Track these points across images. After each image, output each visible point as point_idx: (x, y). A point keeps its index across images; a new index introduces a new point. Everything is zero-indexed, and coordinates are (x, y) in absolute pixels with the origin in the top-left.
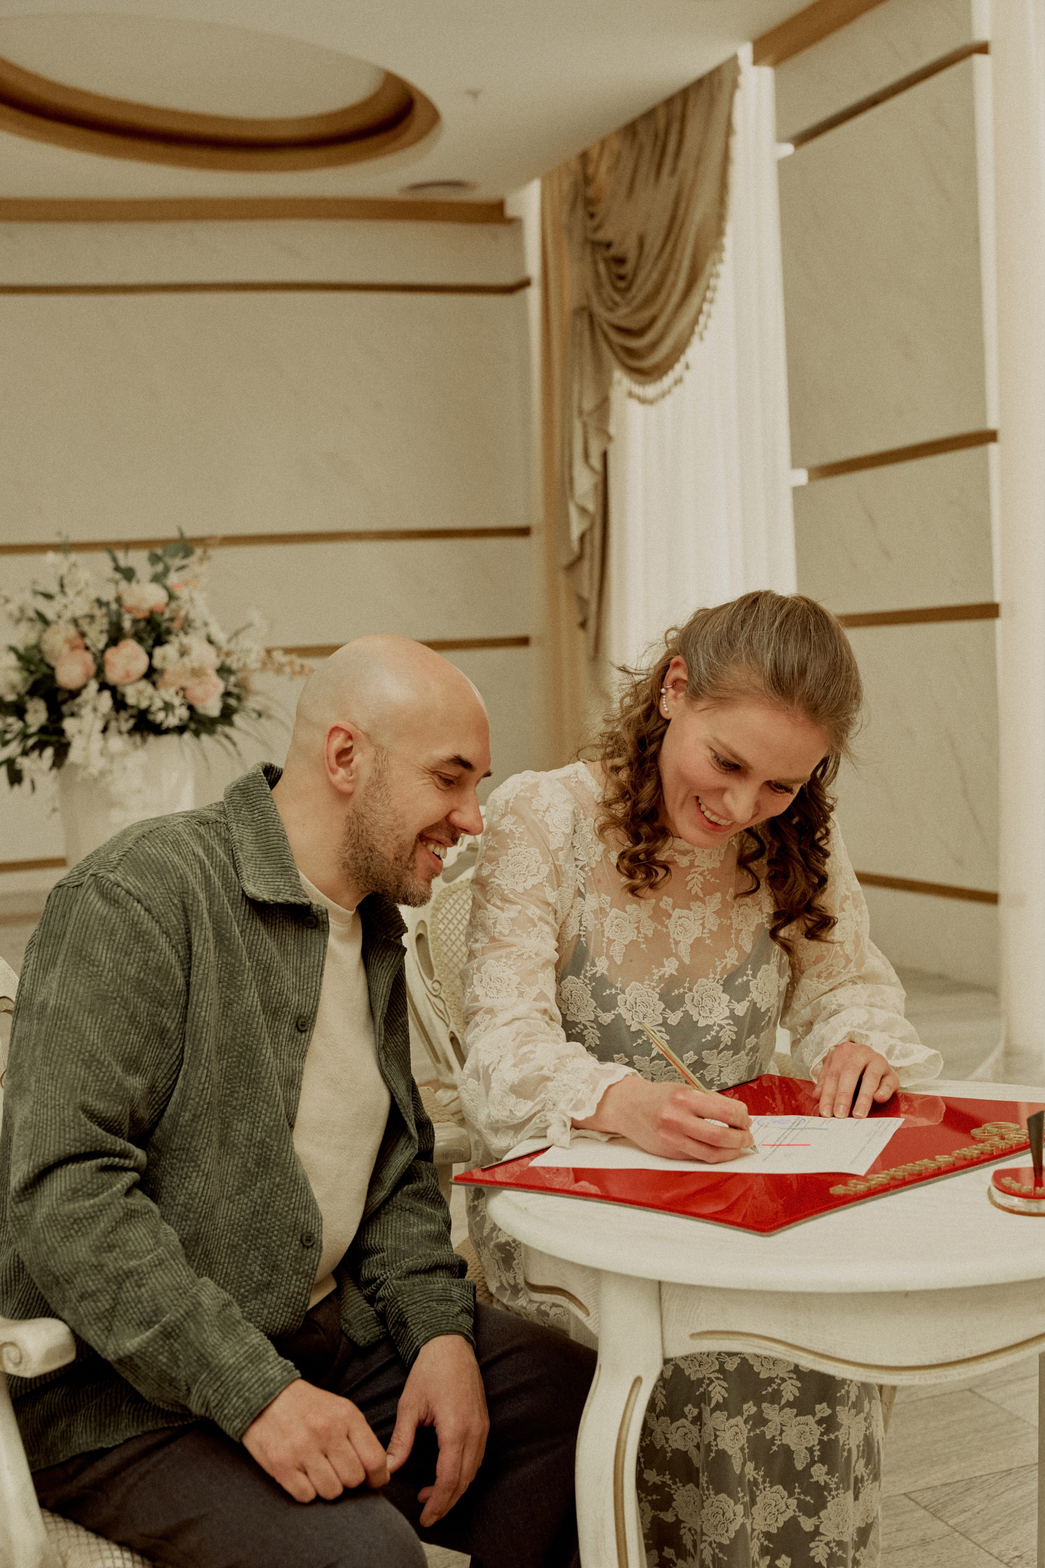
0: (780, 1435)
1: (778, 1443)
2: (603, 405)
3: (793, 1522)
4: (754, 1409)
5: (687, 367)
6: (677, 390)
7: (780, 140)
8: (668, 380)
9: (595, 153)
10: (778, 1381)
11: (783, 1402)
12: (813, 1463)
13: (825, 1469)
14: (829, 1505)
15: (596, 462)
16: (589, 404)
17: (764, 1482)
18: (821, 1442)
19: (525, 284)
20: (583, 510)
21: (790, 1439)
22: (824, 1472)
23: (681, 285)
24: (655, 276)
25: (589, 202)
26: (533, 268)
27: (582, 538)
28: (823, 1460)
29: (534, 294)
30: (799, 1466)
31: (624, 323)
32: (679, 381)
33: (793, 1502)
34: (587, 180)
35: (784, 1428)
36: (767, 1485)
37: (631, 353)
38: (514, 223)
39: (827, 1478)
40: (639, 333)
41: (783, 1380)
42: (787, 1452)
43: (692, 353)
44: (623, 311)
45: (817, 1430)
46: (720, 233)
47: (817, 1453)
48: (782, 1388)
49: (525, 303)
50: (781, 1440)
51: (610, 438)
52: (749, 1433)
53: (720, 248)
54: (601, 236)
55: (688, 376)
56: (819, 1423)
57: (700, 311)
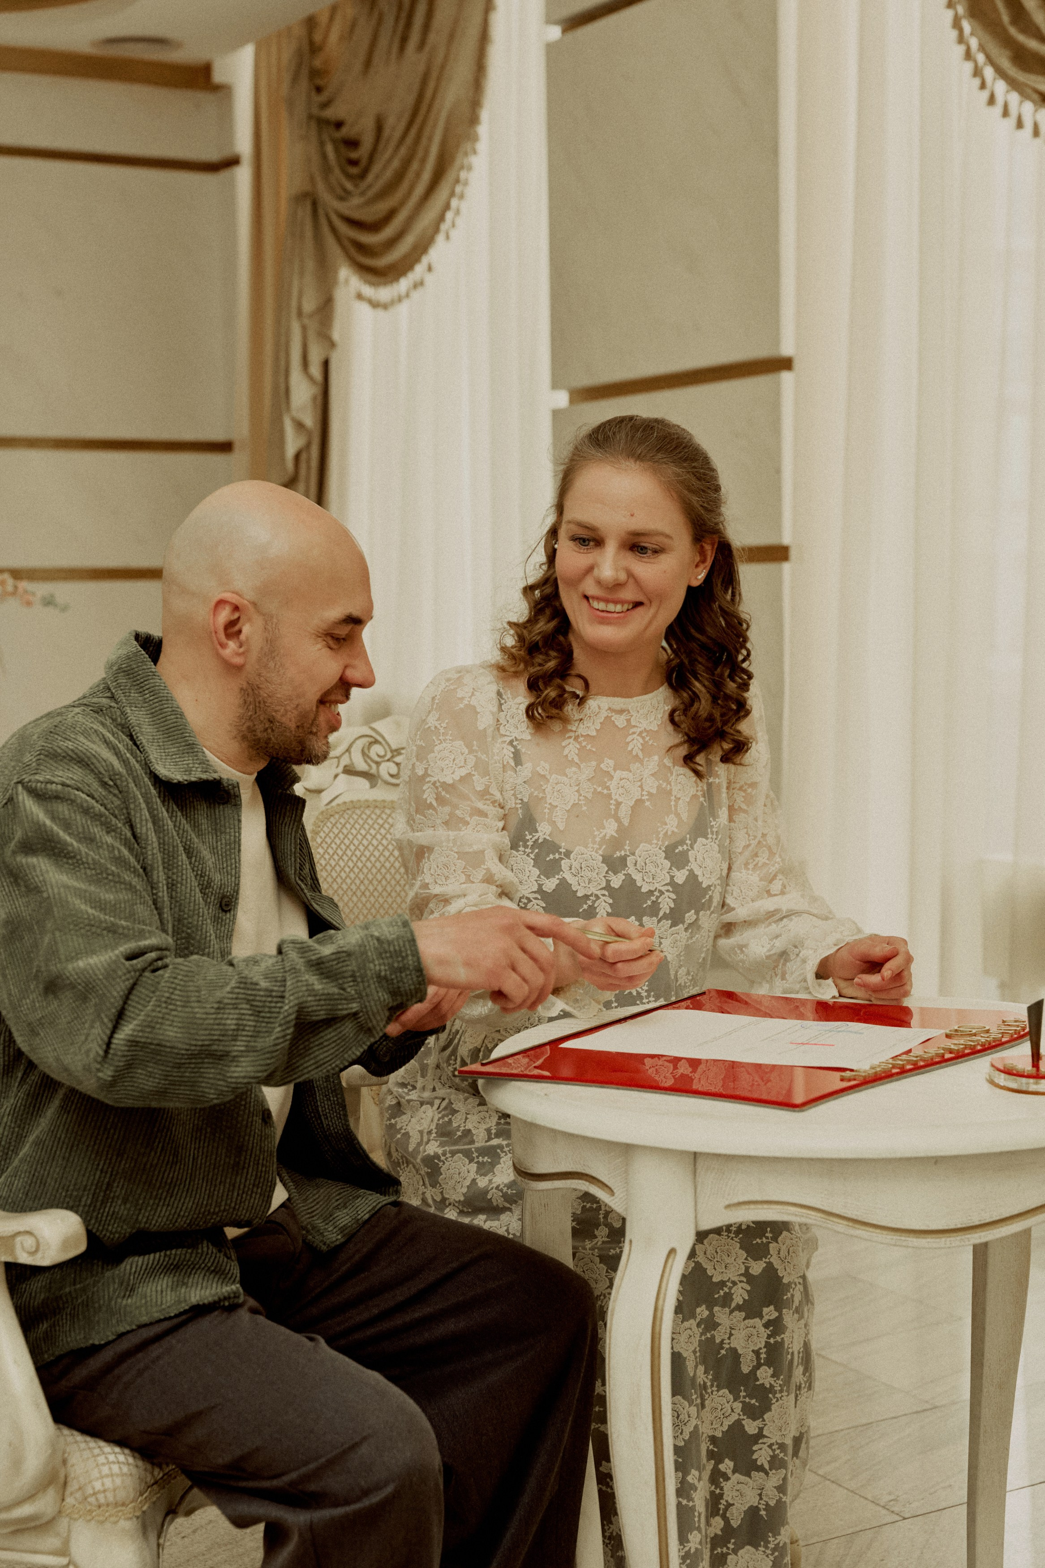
0: (729, 1338)
1: (727, 1346)
2: (326, 306)
3: (737, 1425)
4: (706, 1313)
5: (430, 269)
6: (416, 295)
7: (549, 21)
8: (404, 284)
9: (324, 19)
10: (729, 1284)
11: (733, 1305)
12: (759, 1366)
13: (770, 1371)
14: (773, 1407)
15: (316, 371)
16: (309, 305)
17: (712, 1386)
18: (767, 1344)
19: (233, 162)
20: (299, 425)
21: (738, 1342)
22: (769, 1375)
23: (427, 176)
24: (396, 164)
25: (314, 74)
26: (243, 144)
27: (297, 457)
28: (769, 1363)
29: (243, 175)
30: (745, 1369)
31: (356, 215)
32: (419, 284)
33: (738, 1406)
34: (314, 49)
35: (733, 1332)
36: (715, 1389)
37: (361, 248)
38: (222, 91)
39: (772, 1381)
40: (374, 227)
41: (735, 1283)
42: (735, 1355)
43: (438, 253)
44: (356, 201)
45: (764, 1333)
46: (474, 120)
47: (763, 1356)
48: (733, 1291)
49: (231, 185)
50: (729, 1344)
51: (332, 345)
52: (701, 1336)
53: (475, 138)
54: (330, 113)
55: (429, 279)
56: (766, 1326)
57: (447, 207)
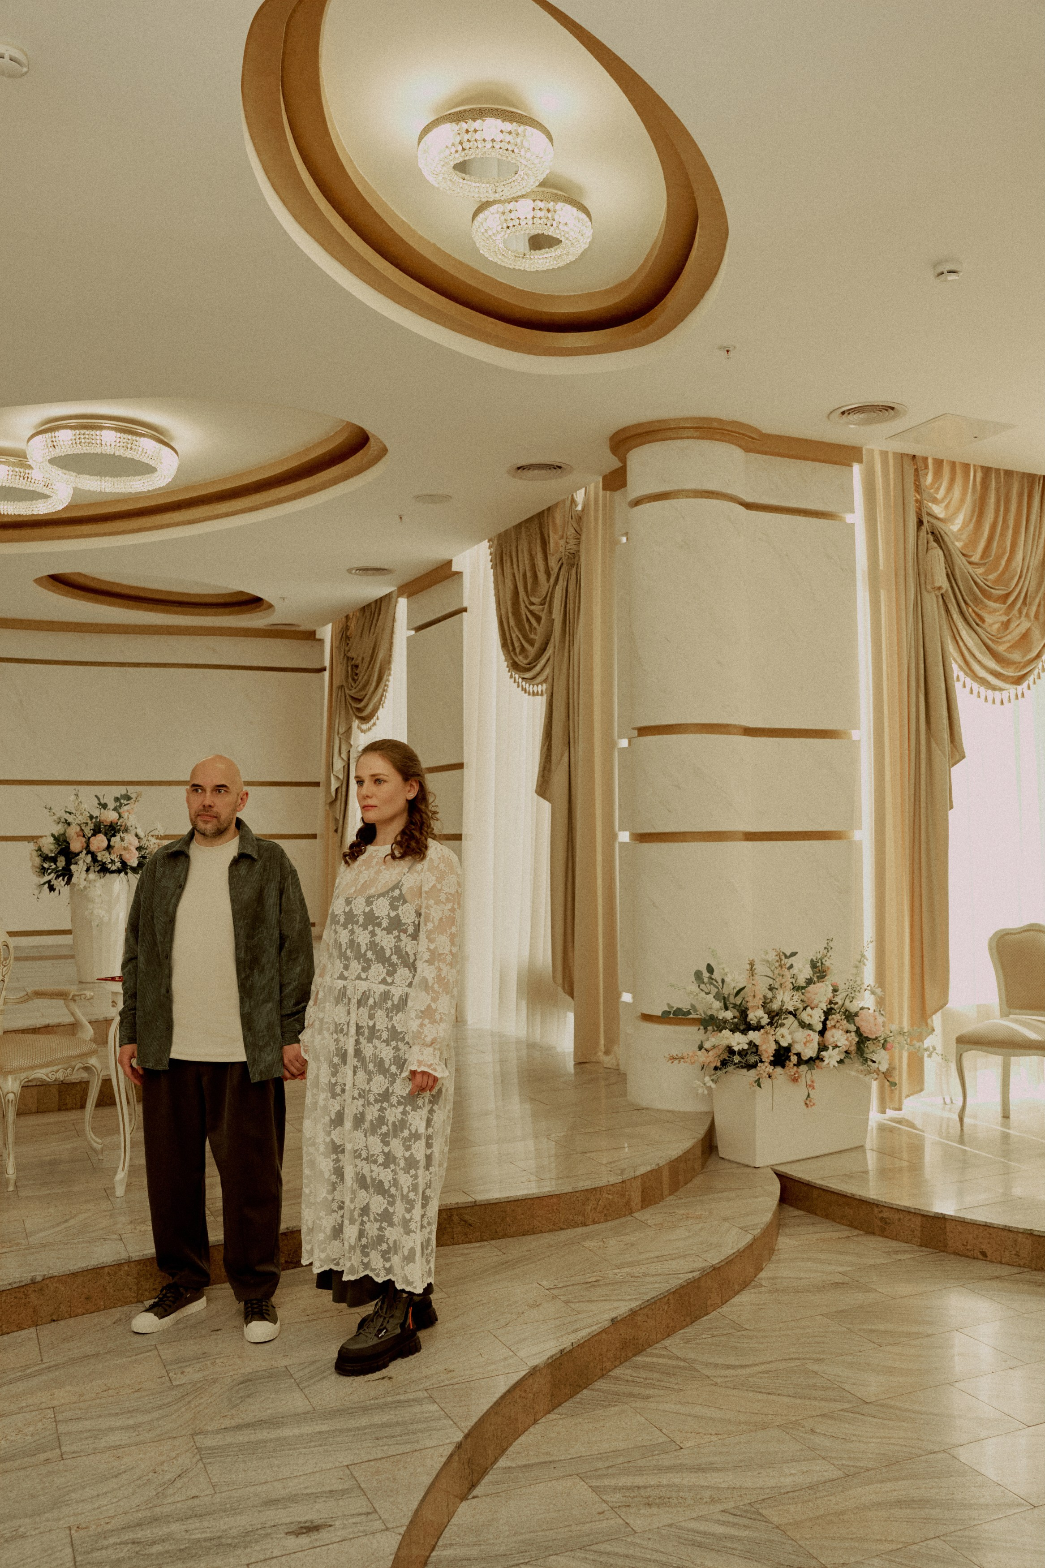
2: (349, 729)
5: (378, 719)
6: (374, 728)
7: (408, 629)
8: (371, 723)
9: (351, 616)
15: (344, 756)
16: (342, 730)
19: (324, 669)
20: (337, 778)
23: (374, 684)
24: (366, 677)
25: (348, 638)
26: (327, 663)
27: (337, 790)
29: (327, 674)
31: (355, 696)
32: (374, 724)
34: (347, 628)
38: (321, 641)
40: (360, 701)
43: (381, 713)
44: (354, 691)
46: (389, 662)
49: (323, 679)
51: (351, 746)
53: (390, 669)
54: (349, 654)
55: (377, 722)
57: (382, 695)
